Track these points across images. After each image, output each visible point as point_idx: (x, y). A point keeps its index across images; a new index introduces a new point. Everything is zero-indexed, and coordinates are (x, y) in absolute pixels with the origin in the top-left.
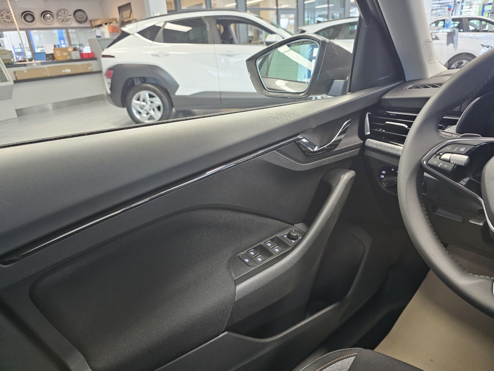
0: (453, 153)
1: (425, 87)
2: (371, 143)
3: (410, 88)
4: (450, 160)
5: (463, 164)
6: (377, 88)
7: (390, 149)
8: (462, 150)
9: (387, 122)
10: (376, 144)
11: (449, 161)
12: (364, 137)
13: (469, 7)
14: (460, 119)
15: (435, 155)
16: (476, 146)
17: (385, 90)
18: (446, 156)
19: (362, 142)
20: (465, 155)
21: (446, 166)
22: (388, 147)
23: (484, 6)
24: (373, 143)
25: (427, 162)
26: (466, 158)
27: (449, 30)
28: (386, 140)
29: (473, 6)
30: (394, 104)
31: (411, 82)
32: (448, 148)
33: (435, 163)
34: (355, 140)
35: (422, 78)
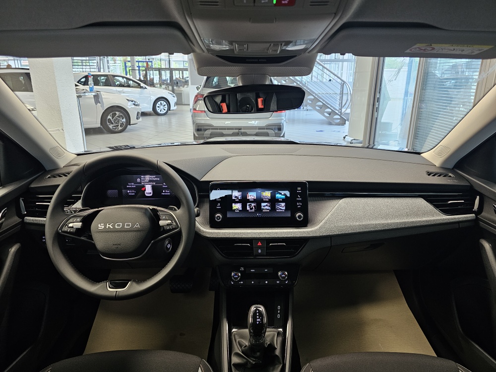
0: (74, 223)
2: (29, 219)
3: (49, 177)
5: (80, 227)
8: (79, 220)
11: (73, 227)
12: (22, 217)
13: (113, 62)
15: (65, 225)
16: (85, 216)
18: (71, 225)
19: (21, 220)
21: (71, 230)
22: (41, 221)
23: (125, 64)
25: (61, 231)
26: (81, 223)
27: (94, 94)
28: (39, 216)
29: (117, 62)
31: (49, 172)
32: (71, 220)
33: (66, 230)
34: (16, 220)
35: (57, 168)
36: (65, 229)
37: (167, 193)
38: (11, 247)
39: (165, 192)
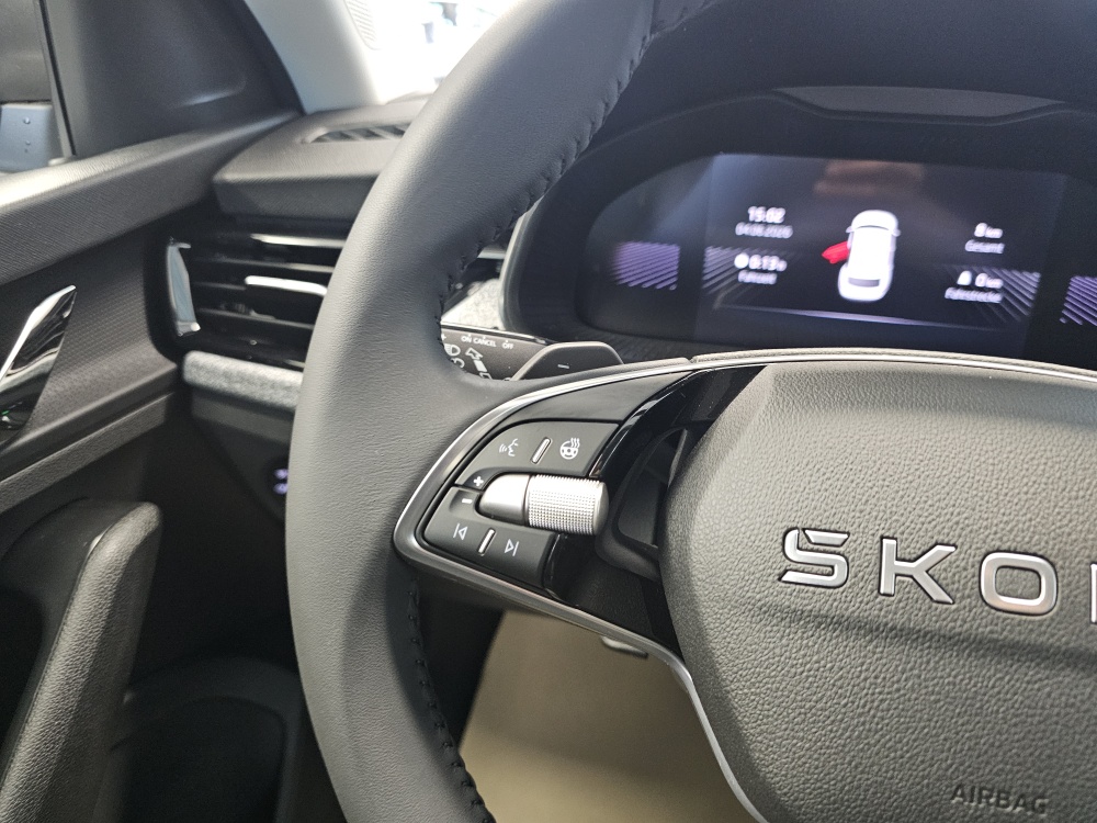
0: (532, 474)
1: (369, 134)
2: (207, 367)
3: (319, 139)
4: (525, 512)
5: (589, 529)
6: (183, 137)
7: (282, 393)
9: (252, 280)
10: (227, 375)
11: (521, 519)
12: (174, 347)
14: (507, 256)
15: (453, 490)
16: (621, 423)
17: (223, 146)
18: (505, 494)
19: (171, 366)
20: (586, 477)
21: (510, 547)
22: (274, 385)
24: (213, 372)
25: (421, 534)
28: (261, 355)
30: (268, 205)
31: (321, 115)
32: (506, 449)
33: (461, 533)
34: (143, 361)
35: (356, 99)
36: (456, 523)
37: (983, 290)
38: (105, 525)
39: (971, 287)
